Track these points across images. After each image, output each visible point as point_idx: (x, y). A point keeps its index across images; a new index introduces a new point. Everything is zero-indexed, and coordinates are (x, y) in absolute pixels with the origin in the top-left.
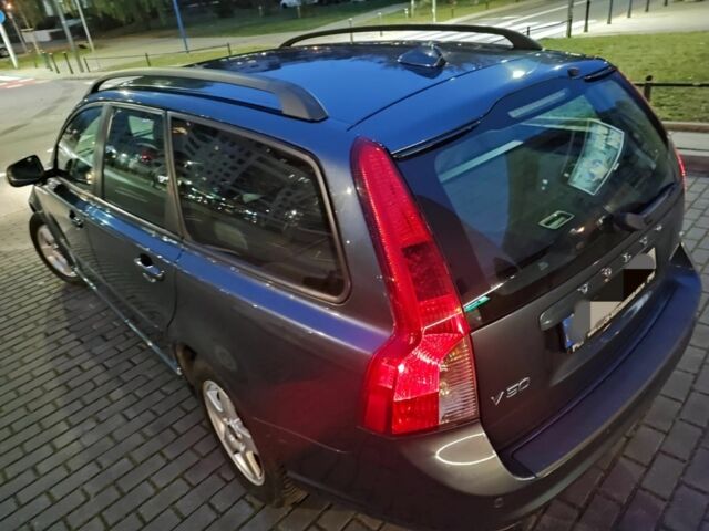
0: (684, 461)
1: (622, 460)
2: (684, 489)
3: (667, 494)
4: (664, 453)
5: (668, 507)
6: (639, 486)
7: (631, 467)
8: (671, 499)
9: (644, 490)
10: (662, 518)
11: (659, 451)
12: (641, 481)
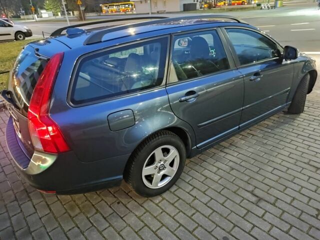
0: (27, 217)
1: (42, 199)
2: (19, 211)
3: (22, 207)
4: (35, 213)
5: (19, 204)
6: (31, 200)
7: (38, 201)
8: (20, 207)
9: (29, 201)
10: (18, 201)
11: (37, 212)
12: (32, 202)
